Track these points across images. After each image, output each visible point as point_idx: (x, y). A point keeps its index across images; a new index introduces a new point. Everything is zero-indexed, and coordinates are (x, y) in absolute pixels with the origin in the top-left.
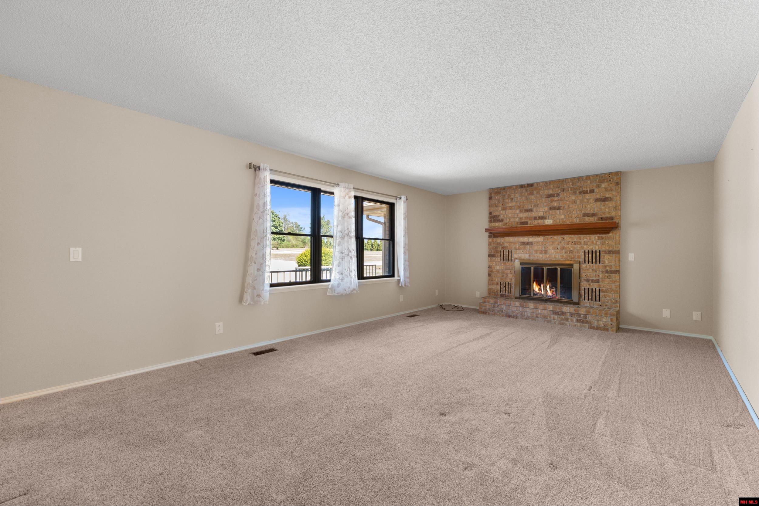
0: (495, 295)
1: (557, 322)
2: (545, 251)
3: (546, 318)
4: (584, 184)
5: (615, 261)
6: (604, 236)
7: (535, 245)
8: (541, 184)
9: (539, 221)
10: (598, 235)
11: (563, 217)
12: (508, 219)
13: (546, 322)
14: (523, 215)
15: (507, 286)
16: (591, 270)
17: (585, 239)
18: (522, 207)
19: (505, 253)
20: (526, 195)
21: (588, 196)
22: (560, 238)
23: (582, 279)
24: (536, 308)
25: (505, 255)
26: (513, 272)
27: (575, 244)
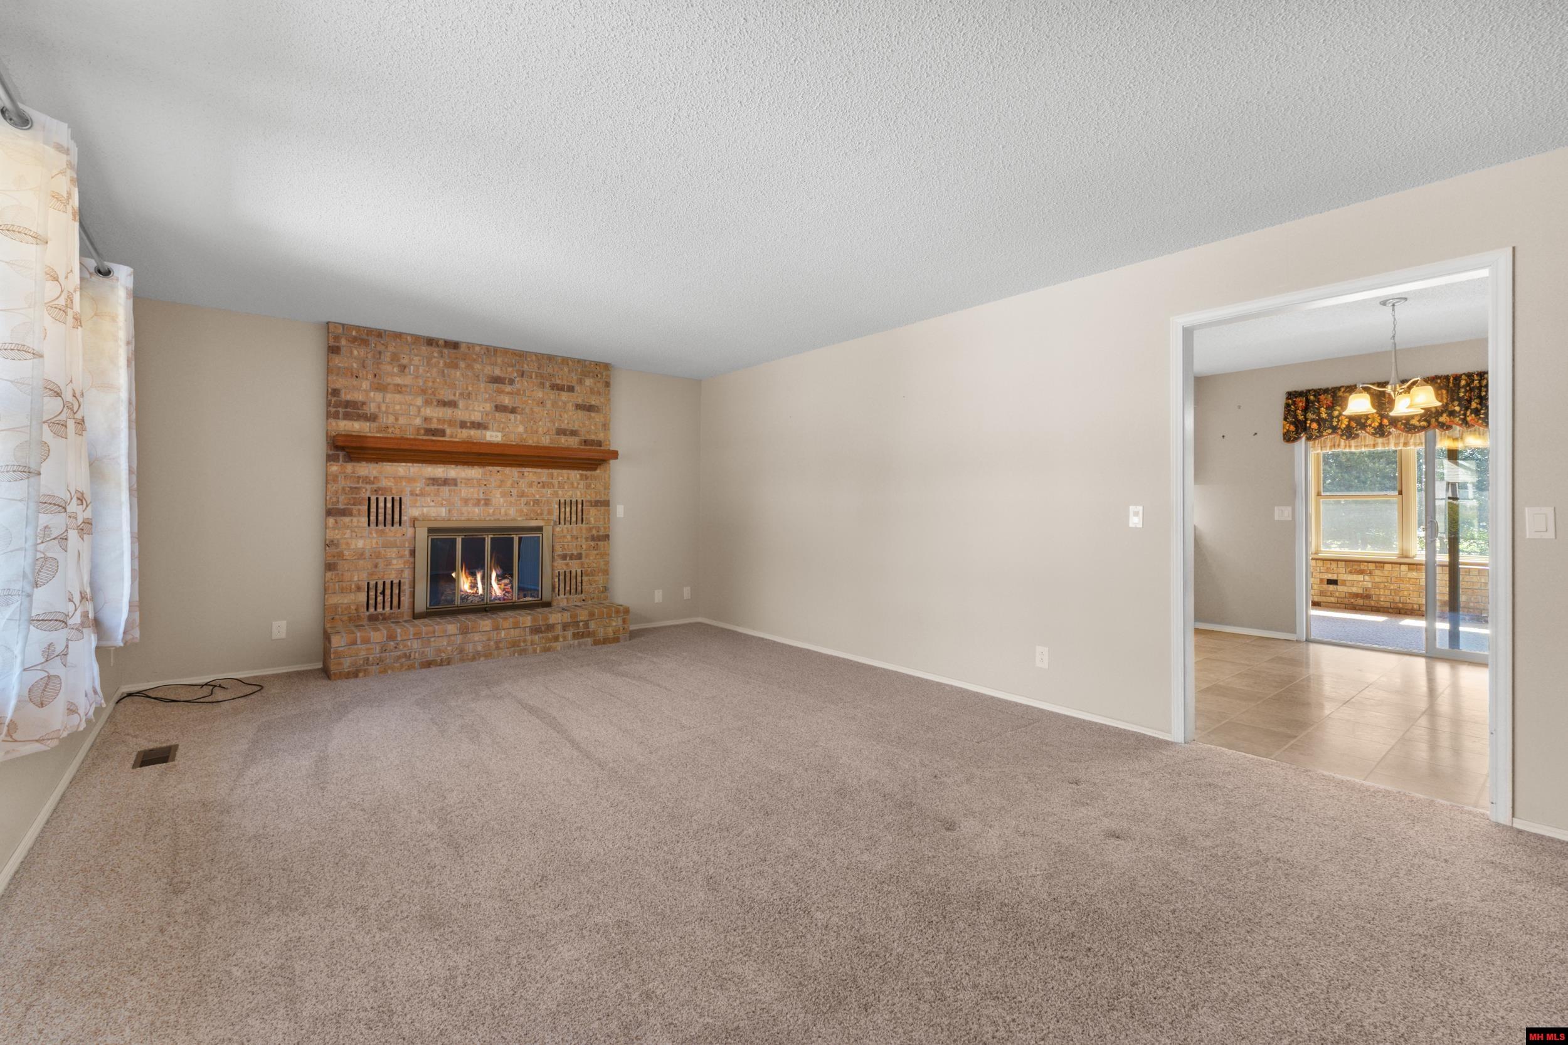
0: (350, 619)
1: (538, 648)
2: (485, 500)
3: (518, 646)
4: (557, 372)
5: (604, 518)
6: (589, 473)
7: (463, 485)
8: (477, 349)
9: (473, 432)
10: (580, 472)
11: (521, 429)
12: (391, 419)
13: (516, 655)
14: (435, 413)
15: (388, 592)
16: (569, 537)
17: (561, 478)
18: (430, 392)
19: (381, 504)
20: (441, 364)
21: (564, 396)
22: (516, 473)
23: (556, 554)
24: (496, 628)
25: (381, 511)
26: (407, 553)
27: (543, 487)
